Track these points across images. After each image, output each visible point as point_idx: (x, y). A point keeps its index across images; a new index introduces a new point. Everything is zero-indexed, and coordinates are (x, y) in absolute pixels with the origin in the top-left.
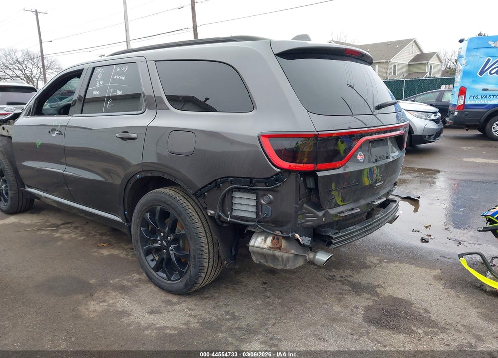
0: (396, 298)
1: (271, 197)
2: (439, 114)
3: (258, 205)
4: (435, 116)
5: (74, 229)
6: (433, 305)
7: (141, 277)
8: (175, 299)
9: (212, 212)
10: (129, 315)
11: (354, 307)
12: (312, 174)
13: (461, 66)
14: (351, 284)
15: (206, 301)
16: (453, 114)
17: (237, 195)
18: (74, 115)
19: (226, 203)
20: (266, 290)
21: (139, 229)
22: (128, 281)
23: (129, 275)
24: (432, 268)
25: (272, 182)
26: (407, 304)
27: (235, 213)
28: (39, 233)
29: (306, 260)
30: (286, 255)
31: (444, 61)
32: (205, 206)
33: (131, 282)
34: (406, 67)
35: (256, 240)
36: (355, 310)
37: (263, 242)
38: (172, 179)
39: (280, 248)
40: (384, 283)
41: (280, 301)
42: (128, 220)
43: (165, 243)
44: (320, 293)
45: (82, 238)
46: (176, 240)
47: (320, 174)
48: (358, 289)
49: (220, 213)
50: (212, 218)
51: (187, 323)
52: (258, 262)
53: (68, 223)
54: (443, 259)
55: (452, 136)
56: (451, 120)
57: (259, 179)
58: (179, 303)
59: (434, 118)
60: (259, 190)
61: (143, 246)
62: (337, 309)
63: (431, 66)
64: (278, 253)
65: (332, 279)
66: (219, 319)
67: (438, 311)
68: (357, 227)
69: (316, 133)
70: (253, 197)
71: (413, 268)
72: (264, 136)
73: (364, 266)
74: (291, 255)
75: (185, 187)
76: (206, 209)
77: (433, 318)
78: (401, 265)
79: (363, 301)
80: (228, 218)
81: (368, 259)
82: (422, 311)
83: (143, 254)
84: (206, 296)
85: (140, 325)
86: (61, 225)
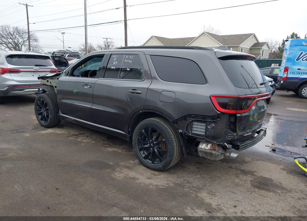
0: (264, 177)
1: (214, 125)
2: (274, 82)
3: (207, 129)
4: (272, 83)
5: (87, 137)
6: (283, 181)
7: (134, 162)
8: (157, 173)
9: (181, 131)
10: (138, 179)
11: (245, 180)
12: (234, 115)
13: (286, 55)
14: (240, 170)
15: (172, 174)
16: (280, 82)
17: (195, 123)
18: (99, 78)
19: (189, 126)
20: (200, 171)
21: (137, 137)
22: (129, 163)
23: (128, 161)
24: (280, 164)
25: (215, 118)
26: (271, 180)
27: (193, 132)
28: (69, 138)
29: (225, 156)
30: (217, 153)
31: (270, 48)
32: (177, 128)
33: (131, 164)
34: (249, 50)
35: (202, 145)
36: (246, 182)
37: (206, 147)
38: (161, 114)
39: (215, 150)
40: (257, 170)
41: (209, 176)
42: (131, 133)
43: (152, 145)
44: (227, 174)
45: (94, 142)
46: (158, 144)
47: (238, 115)
48: (245, 172)
49: (186, 132)
50: (181, 134)
51: (168, 184)
52: (201, 156)
53: (81, 134)
54: (284, 160)
55: (279, 94)
56: (278, 85)
57: (209, 117)
58: (159, 175)
59: (271, 84)
60: (207, 121)
61: (138, 146)
62: (237, 181)
63: (263, 51)
64: (213, 152)
65: (230, 167)
66: (182, 183)
67: (286, 184)
68: (249, 142)
69: (238, 96)
70: (204, 124)
71: (270, 164)
72: (213, 96)
73: (245, 162)
74: (220, 153)
75: (168, 118)
76: (178, 129)
77: (284, 186)
78: (263, 162)
79: (249, 178)
80: (190, 134)
81: (246, 159)
82: (278, 183)
83: (138, 150)
84: (171, 172)
85: (146, 184)
86: (79, 134)
